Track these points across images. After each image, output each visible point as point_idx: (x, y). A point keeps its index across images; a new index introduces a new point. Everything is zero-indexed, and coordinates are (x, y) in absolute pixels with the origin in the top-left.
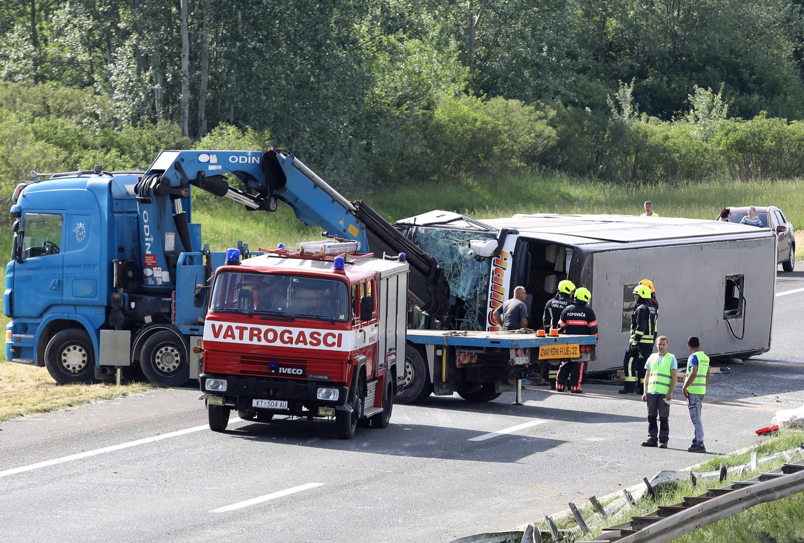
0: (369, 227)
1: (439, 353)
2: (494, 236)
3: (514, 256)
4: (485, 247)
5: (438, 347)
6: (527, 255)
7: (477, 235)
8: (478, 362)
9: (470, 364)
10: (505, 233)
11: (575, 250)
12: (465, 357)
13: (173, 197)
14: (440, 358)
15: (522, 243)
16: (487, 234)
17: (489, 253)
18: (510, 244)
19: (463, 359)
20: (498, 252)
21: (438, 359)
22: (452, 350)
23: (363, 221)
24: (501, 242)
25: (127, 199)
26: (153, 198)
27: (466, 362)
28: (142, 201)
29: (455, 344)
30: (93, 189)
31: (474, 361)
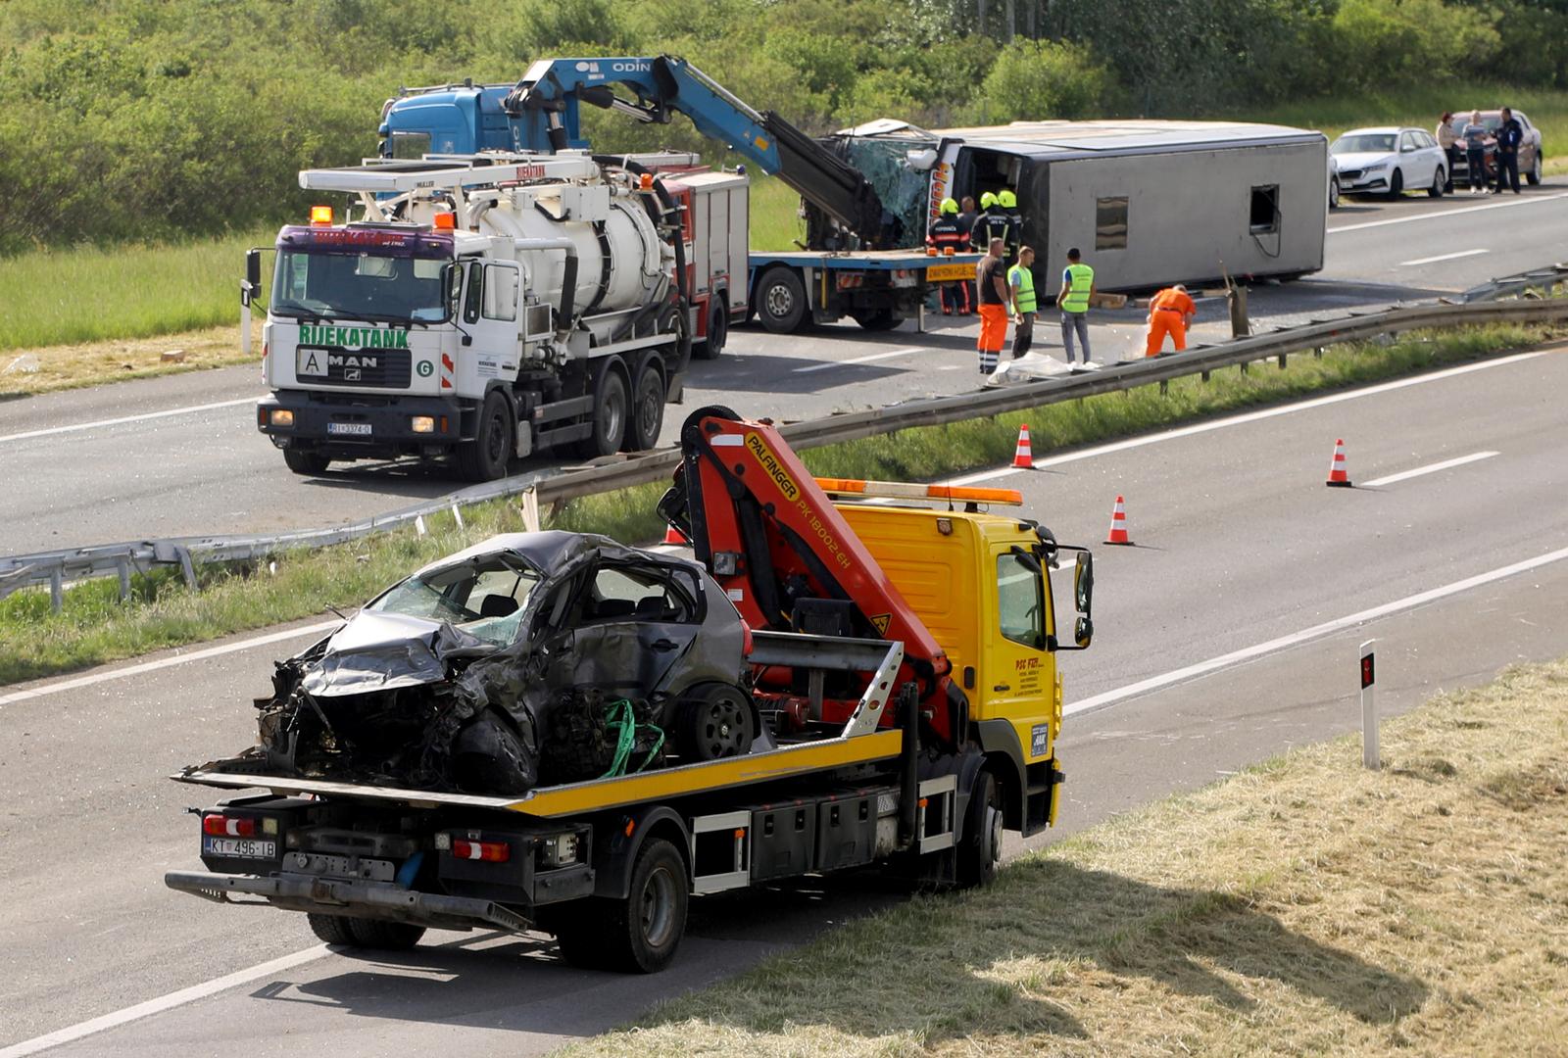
0: (780, 139)
1: (818, 276)
2: (933, 147)
3: (956, 169)
4: (921, 157)
5: (816, 270)
6: (971, 168)
7: (914, 145)
8: (865, 285)
9: (853, 288)
10: (946, 142)
11: (1025, 159)
12: (846, 281)
13: (549, 111)
14: (820, 281)
15: (965, 153)
16: (925, 146)
17: (927, 165)
18: (952, 155)
19: (844, 282)
20: (937, 164)
21: (817, 283)
22: (832, 273)
23: (773, 133)
24: (941, 153)
25: (498, 113)
26: (522, 113)
27: (848, 285)
28: (512, 116)
29: (835, 266)
30: (461, 104)
31: (858, 284)
